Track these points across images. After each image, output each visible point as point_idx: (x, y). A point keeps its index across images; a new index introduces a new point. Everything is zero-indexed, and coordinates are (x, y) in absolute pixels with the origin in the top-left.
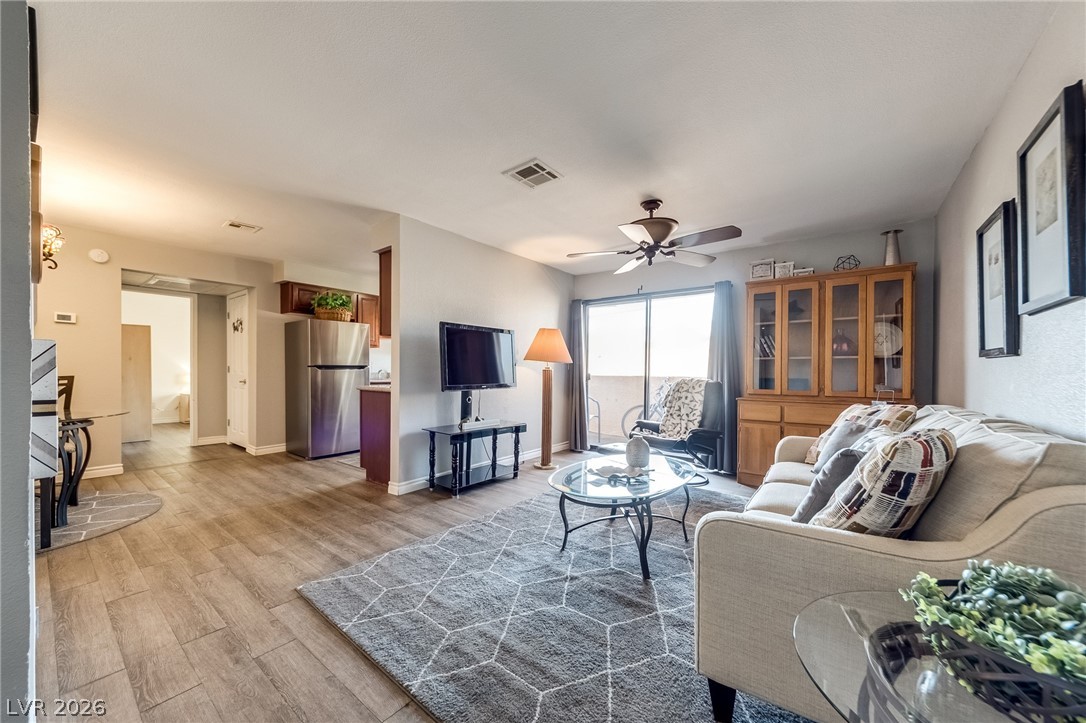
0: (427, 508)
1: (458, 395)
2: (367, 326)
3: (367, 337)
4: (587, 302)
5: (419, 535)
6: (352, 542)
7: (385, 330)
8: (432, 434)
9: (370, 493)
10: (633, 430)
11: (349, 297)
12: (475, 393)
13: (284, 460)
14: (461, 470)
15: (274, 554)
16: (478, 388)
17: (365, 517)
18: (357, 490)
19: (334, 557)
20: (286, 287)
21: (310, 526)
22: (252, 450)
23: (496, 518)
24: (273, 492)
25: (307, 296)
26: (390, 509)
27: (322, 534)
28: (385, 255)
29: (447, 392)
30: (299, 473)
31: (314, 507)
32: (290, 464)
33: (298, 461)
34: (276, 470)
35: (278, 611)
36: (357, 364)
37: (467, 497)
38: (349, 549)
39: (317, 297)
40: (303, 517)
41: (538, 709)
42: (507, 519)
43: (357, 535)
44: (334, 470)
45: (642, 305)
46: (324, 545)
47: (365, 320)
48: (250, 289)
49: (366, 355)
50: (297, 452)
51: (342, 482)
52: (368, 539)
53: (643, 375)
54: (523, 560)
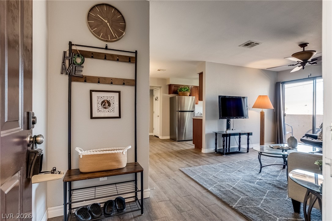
0: (214, 157)
1: (225, 120)
2: (194, 97)
3: (194, 101)
4: (283, 83)
5: (211, 163)
6: (192, 162)
7: (201, 98)
8: (216, 134)
9: (196, 152)
10: (303, 137)
11: (189, 87)
12: (232, 120)
13: (170, 141)
14: (226, 147)
15: (172, 162)
16: (233, 118)
17: (195, 157)
18: (192, 150)
19: (188, 165)
20: (170, 86)
21: (180, 157)
22: (161, 137)
23: (237, 162)
24: (169, 149)
25: (176, 88)
26: (202, 156)
27: (184, 159)
28: (201, 75)
29: (221, 119)
30: (174, 145)
31: (180, 153)
32: (172, 142)
33: (173, 141)
34: (168, 143)
35: (176, 172)
36: (191, 110)
37: (228, 156)
38: (191, 163)
39: (179, 88)
40: (178, 155)
41: (240, 199)
42: (241, 163)
43: (193, 161)
44: (185, 145)
45: (312, 82)
46: (185, 162)
47: (194, 95)
48: (160, 87)
49: (194, 107)
50: (173, 139)
51: (187, 148)
52: (196, 162)
53: (312, 114)
54: (244, 173)
